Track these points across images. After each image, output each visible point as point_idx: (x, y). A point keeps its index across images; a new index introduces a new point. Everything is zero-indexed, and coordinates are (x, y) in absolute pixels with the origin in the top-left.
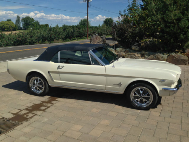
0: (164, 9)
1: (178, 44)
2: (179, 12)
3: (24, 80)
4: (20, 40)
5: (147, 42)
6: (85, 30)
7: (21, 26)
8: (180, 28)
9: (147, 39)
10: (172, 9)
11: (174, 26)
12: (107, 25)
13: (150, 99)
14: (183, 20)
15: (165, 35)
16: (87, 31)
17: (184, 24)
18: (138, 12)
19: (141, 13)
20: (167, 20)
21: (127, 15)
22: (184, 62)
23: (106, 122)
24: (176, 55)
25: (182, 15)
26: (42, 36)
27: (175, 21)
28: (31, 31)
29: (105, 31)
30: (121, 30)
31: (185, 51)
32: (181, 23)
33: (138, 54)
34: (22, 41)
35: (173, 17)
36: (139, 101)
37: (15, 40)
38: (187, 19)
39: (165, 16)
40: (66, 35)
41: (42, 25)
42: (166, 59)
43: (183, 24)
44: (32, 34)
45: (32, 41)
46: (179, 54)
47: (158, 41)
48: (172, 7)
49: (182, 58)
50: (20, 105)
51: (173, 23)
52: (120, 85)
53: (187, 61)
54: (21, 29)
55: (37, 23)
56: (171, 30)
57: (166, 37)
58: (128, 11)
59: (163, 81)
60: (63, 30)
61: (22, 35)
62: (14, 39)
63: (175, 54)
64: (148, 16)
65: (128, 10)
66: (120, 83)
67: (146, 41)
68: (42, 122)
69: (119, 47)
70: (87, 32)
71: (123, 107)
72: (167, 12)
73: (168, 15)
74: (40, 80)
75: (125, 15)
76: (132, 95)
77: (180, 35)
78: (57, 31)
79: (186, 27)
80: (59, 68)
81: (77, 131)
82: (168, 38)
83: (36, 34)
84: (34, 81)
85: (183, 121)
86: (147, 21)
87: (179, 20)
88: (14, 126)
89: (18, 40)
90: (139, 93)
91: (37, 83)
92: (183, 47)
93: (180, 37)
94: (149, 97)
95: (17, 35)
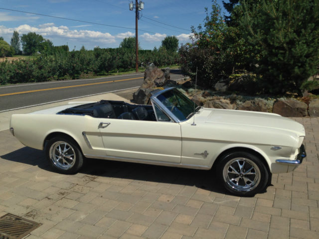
0: (267, 25)
1: (291, 82)
2: (292, 31)
3: (40, 147)
4: (21, 74)
5: (238, 79)
6: (132, 57)
7: (21, 49)
8: (293, 57)
9: (238, 73)
10: (280, 25)
11: (284, 54)
12: (168, 48)
13: (256, 178)
14: (299, 44)
15: (269, 67)
16: (136, 58)
17: (301, 50)
18: (222, 29)
19: (228, 31)
20: (272, 44)
21: (204, 34)
22: (301, 112)
23: (186, 219)
24: (289, 101)
25: (296, 36)
26: (59, 66)
27: (285, 45)
28: (40, 58)
29: (165, 58)
30: (196, 58)
31: (302, 95)
32: (295, 48)
33: (225, 99)
34: (25, 75)
35: (282, 39)
36: (238, 181)
37: (13, 74)
38: (304, 41)
39: (268, 36)
40: (101, 66)
41: (57, 47)
42: (272, 107)
43: (298, 50)
44: (42, 63)
45: (42, 74)
46: (293, 99)
47: (257, 78)
48: (281, 22)
49: (298, 106)
50: (35, 190)
51: (283, 48)
52: (205, 154)
53: (306, 111)
54: (20, 53)
55: (49, 43)
56: (279, 59)
57: (270, 71)
58: (205, 28)
59: (277, 148)
60: (94, 56)
61: (24, 65)
62: (10, 72)
63: (285, 98)
64: (239, 36)
65: (205, 26)
66: (206, 152)
67: (237, 76)
68: (77, 220)
69: (193, 87)
70: (136, 60)
71: (210, 192)
72: (271, 30)
73: (273, 36)
74: (67, 147)
75: (200, 33)
76: (225, 172)
77: (294, 68)
78: (84, 58)
79: (304, 55)
80: (101, 125)
81: (138, 236)
82: (275, 74)
83: (49, 63)
84: (58, 148)
85: (311, 215)
86: (239, 45)
87: (292, 43)
88: (30, 228)
89: (18, 73)
90: (237, 169)
91: (62, 153)
92: (300, 87)
93: (294, 72)
94: (255, 175)
95: (14, 64)
